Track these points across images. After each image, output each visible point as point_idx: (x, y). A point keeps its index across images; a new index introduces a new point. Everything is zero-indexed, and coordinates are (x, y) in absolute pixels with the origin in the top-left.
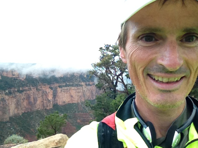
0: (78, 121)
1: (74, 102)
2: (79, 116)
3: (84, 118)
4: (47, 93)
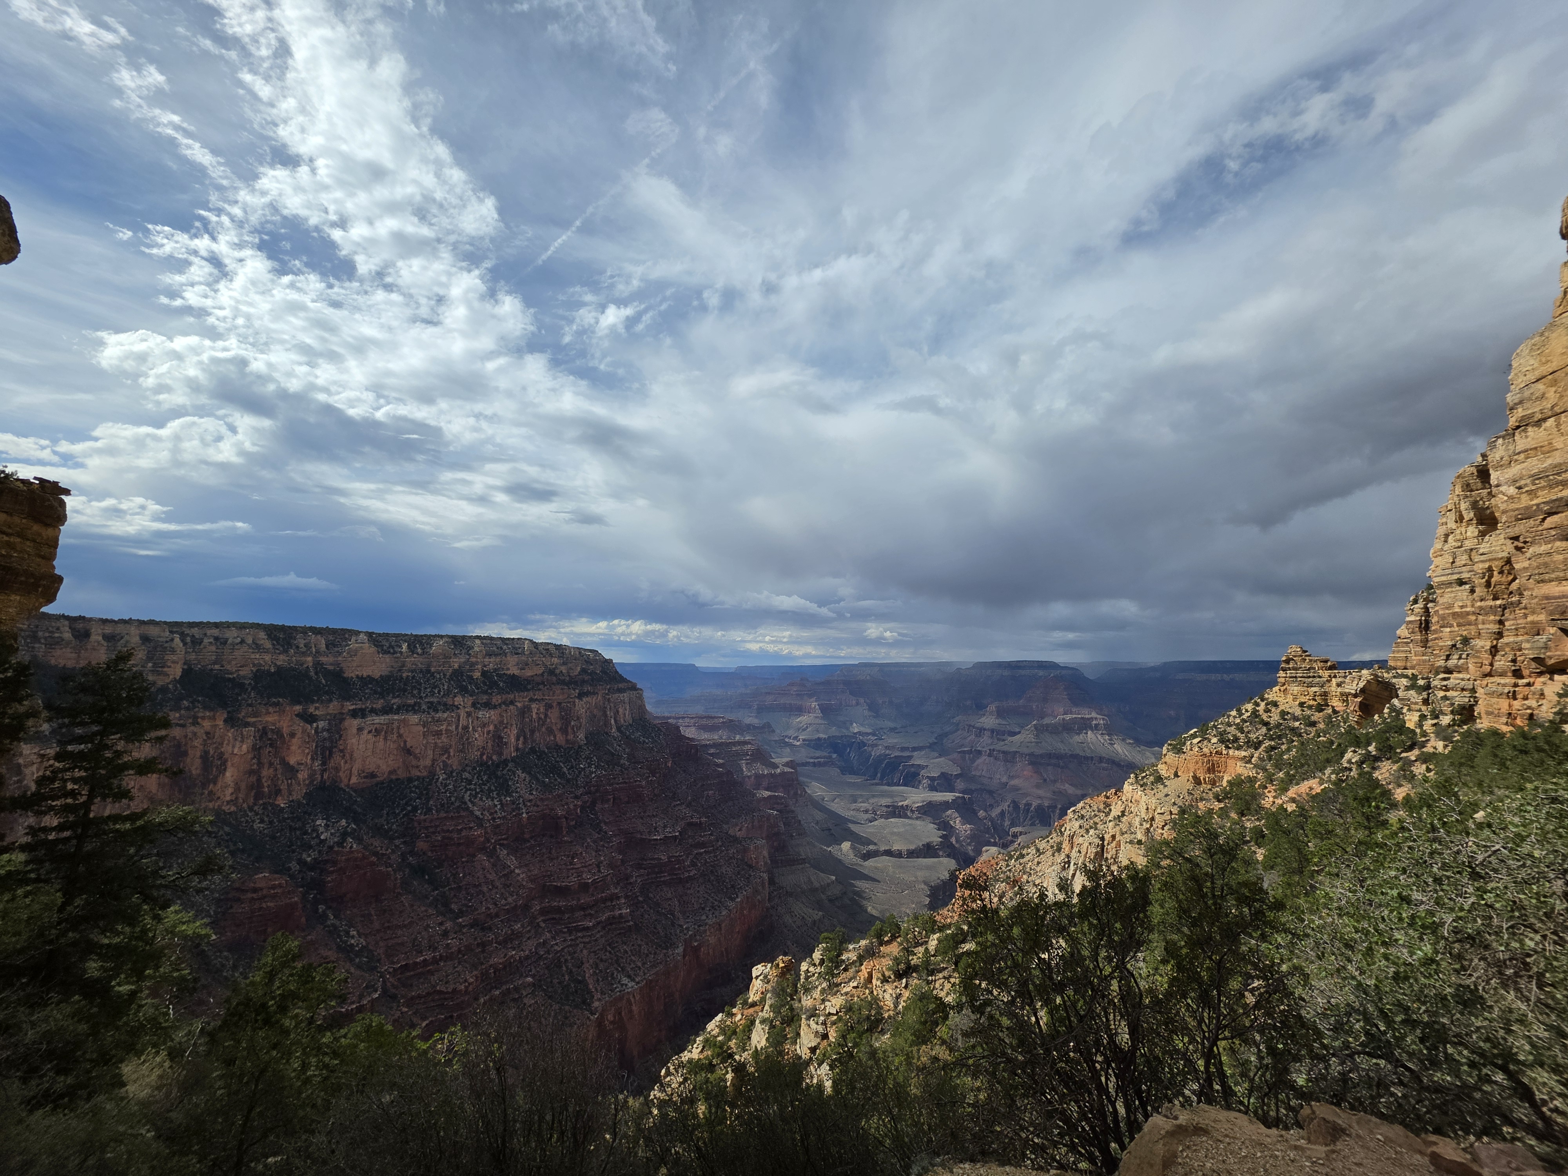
0: (421, 845)
1: (415, 773)
2: (427, 824)
3: (448, 831)
4: (282, 736)
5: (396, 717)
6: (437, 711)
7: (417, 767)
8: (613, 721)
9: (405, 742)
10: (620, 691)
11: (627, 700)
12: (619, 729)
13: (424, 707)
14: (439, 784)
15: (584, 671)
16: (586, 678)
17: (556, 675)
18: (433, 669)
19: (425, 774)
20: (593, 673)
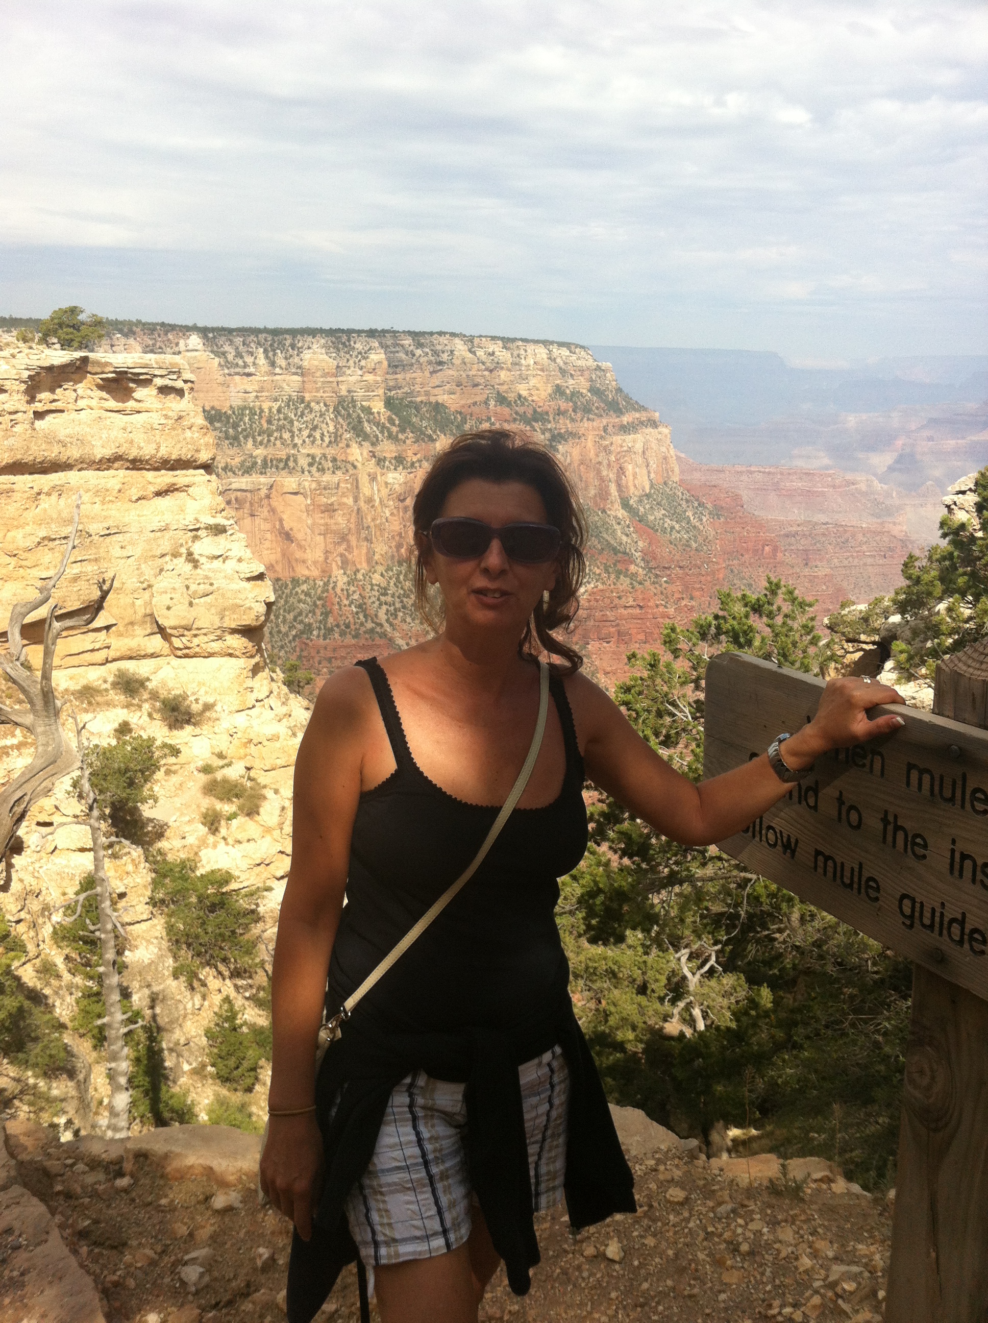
5: (263, 479)
6: (322, 470)
7: (304, 562)
8: (613, 488)
9: (281, 520)
10: (625, 429)
11: (639, 447)
12: (625, 505)
13: (303, 462)
14: (338, 590)
15: (559, 391)
16: (563, 405)
17: (509, 404)
18: (308, 397)
19: (315, 573)
20: (575, 394)
